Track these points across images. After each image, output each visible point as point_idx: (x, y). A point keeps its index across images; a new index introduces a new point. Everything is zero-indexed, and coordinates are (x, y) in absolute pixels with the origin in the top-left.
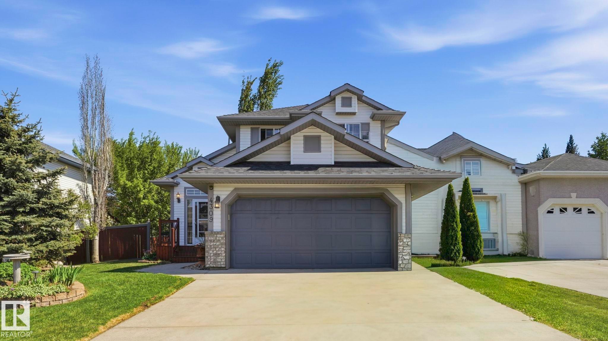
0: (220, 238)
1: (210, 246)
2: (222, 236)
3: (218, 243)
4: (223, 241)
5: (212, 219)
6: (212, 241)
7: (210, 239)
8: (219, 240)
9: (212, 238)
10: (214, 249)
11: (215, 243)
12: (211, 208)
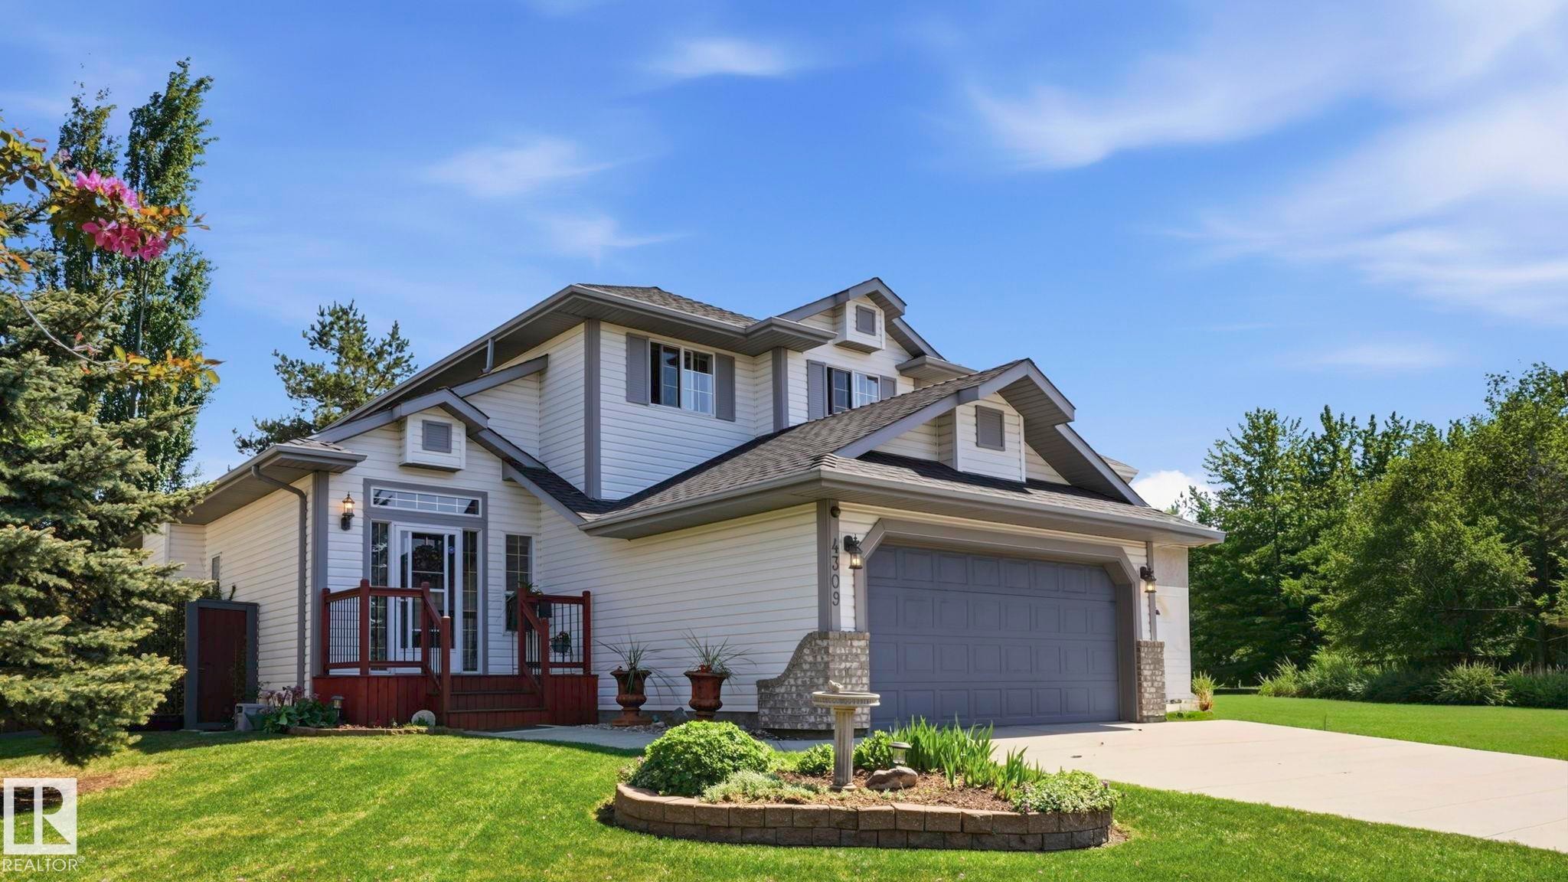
0: (859, 651)
1: (840, 671)
2: (863, 643)
3: (855, 665)
4: (864, 658)
5: (838, 599)
6: (844, 657)
7: (838, 652)
8: (857, 655)
9: (843, 651)
10: (848, 680)
11: (848, 665)
12: (836, 566)
